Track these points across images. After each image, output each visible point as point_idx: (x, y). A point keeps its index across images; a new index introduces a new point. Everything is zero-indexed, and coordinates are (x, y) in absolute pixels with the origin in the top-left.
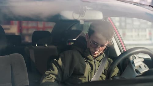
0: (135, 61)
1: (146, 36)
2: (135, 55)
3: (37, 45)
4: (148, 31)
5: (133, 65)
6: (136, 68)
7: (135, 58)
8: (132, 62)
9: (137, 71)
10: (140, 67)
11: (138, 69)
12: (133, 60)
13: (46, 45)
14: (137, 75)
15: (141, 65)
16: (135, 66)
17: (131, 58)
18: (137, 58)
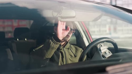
0: (101, 48)
1: (106, 31)
2: (101, 44)
3: (18, 40)
4: (108, 26)
5: (100, 52)
6: (102, 54)
7: (102, 46)
8: (99, 49)
9: (104, 56)
10: (105, 53)
11: (104, 54)
12: (100, 48)
13: (26, 39)
14: (103, 59)
15: (107, 51)
16: (102, 53)
17: (98, 46)
18: (103, 46)
